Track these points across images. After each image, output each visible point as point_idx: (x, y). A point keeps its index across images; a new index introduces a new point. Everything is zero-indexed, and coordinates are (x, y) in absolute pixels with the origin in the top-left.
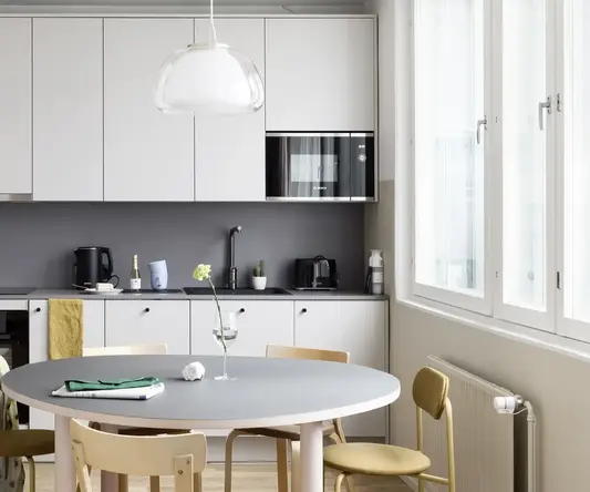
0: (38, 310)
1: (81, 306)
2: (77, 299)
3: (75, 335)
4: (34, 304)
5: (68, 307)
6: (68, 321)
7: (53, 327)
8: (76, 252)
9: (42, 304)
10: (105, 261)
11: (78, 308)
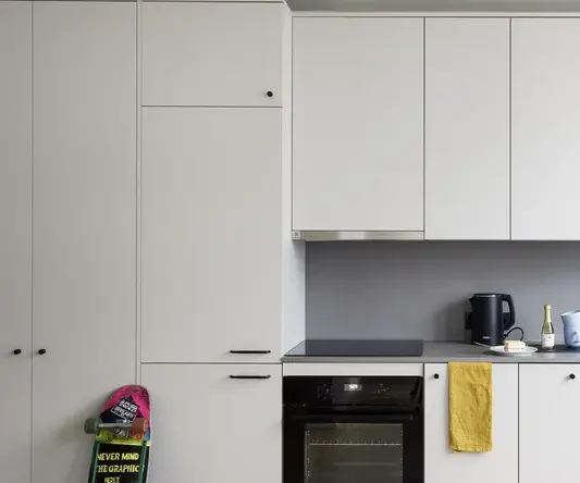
0: (436, 376)
1: (490, 370)
2: (484, 363)
3: (482, 408)
4: (431, 369)
5: (473, 372)
6: (474, 390)
7: (454, 397)
8: (471, 300)
9: (441, 369)
10: (506, 309)
11: (487, 374)
